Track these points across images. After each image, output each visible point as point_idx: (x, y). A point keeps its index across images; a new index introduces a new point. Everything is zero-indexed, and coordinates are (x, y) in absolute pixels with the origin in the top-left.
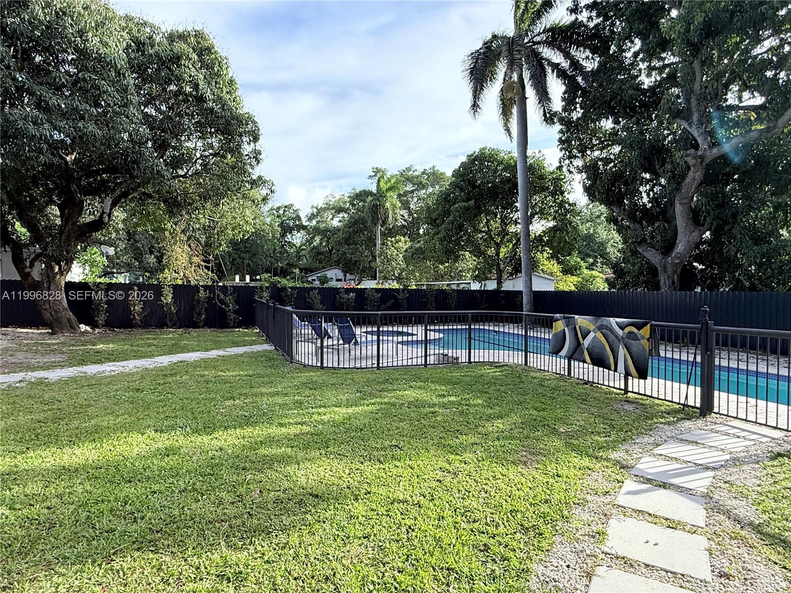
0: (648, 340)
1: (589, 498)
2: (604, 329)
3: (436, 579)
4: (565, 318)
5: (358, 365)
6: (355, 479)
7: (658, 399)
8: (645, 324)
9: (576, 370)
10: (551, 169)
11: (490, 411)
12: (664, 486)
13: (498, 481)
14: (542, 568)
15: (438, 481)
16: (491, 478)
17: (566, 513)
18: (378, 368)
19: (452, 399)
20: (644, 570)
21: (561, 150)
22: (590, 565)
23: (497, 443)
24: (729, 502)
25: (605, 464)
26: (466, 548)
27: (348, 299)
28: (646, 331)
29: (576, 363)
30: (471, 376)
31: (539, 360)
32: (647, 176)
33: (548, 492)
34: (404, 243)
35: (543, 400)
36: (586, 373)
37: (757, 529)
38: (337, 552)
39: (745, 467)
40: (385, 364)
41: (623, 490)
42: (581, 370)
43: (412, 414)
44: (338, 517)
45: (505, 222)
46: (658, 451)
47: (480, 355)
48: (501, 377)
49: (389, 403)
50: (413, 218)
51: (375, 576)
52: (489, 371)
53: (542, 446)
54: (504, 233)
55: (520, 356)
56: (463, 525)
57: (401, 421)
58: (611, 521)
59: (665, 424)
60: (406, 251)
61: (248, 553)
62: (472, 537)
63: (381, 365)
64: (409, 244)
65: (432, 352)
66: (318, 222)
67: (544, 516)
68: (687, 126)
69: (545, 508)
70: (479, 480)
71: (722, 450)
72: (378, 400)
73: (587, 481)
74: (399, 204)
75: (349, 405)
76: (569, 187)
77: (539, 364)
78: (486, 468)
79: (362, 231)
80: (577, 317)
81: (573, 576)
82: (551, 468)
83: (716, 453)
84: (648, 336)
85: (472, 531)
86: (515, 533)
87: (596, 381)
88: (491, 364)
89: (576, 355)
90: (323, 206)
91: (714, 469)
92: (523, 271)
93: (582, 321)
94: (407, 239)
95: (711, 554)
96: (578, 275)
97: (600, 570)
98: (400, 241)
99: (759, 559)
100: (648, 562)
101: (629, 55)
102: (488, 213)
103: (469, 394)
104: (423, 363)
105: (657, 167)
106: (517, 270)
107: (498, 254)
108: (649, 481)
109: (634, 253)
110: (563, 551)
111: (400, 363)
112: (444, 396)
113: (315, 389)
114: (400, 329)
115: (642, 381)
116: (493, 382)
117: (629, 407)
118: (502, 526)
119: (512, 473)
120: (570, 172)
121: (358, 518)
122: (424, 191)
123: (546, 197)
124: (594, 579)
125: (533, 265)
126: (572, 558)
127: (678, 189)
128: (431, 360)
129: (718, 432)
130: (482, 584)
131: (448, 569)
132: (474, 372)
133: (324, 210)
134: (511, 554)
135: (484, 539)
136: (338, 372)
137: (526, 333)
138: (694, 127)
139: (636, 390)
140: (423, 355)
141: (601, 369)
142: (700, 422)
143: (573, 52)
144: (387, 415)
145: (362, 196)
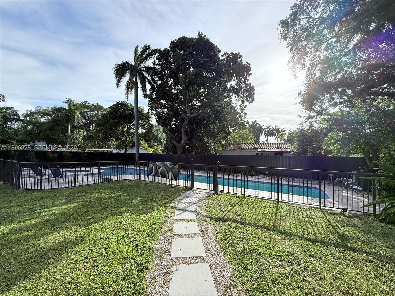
0: (178, 169)
1: (167, 219)
2: (165, 166)
3: (120, 263)
4: (153, 163)
5: (63, 186)
6: (74, 236)
7: (180, 186)
8: (177, 164)
9: (156, 179)
10: (146, 113)
11: (130, 197)
12: (185, 211)
13: (137, 221)
14: (157, 245)
15: (114, 227)
16: (134, 221)
17: (161, 226)
18: (75, 186)
19: (113, 195)
20: (184, 236)
21: (149, 107)
22: (170, 239)
23: (134, 208)
24: (200, 211)
25: (169, 208)
26: (130, 248)
27: (53, 157)
28: (177, 166)
29: (156, 177)
30: (119, 186)
31: (144, 177)
32: (174, 119)
33: (154, 221)
34: (83, 133)
35: (147, 191)
36: (159, 180)
37: (207, 216)
38: (72, 270)
39: (202, 201)
40: (79, 185)
41: (176, 214)
42: (158, 179)
43: (97, 204)
44: (69, 255)
45: (129, 129)
46: (182, 201)
47: (121, 177)
48: (131, 185)
49: (84, 201)
50: (88, 123)
51: (94, 272)
52: (127, 183)
53: (150, 206)
54: (128, 132)
55: (137, 176)
56: (127, 240)
57: (92, 207)
58: (174, 225)
59: (183, 193)
60: (84, 136)
61: (14, 291)
62: (131, 244)
63: (76, 185)
64: (85, 133)
65: (102, 177)
66: (31, 119)
67: (154, 229)
68: (185, 107)
69: (154, 226)
70: (130, 223)
71: (197, 198)
72: (78, 200)
73: (165, 214)
74: (80, 116)
75: (62, 205)
76: (151, 120)
77: (144, 179)
78: (132, 218)
79: (59, 125)
80: (157, 162)
81: (166, 245)
82: (154, 213)
83: (196, 199)
84: (177, 168)
85: (131, 241)
86: (146, 237)
87: (162, 182)
88: (126, 180)
89: (157, 175)
90: (35, 111)
91: (196, 203)
92: (136, 146)
93: (158, 163)
94: (84, 131)
95: (199, 226)
96: (153, 148)
97: (173, 240)
98: (81, 131)
99: (208, 224)
100: (185, 233)
101: (170, 83)
102: (122, 124)
103: (120, 192)
104: (97, 182)
105: (177, 117)
106: (133, 146)
107: (126, 139)
108: (181, 210)
109: (171, 142)
110: (162, 238)
111: (86, 183)
112: (109, 194)
113: (39, 200)
114: (82, 169)
115: (176, 181)
116: (128, 186)
117: (173, 189)
118: (141, 237)
119: (141, 217)
120: (152, 115)
121: (80, 252)
122: (93, 112)
123: (144, 122)
124: (172, 243)
125: (139, 144)
126: (165, 239)
127: (182, 125)
128: (101, 181)
129: (195, 193)
130: (138, 258)
131: (124, 258)
132: (120, 184)
133: (36, 113)
134: (146, 245)
135: (136, 243)
136: (51, 191)
137: (139, 168)
138: (186, 108)
139: (174, 184)
140: (97, 179)
141: (164, 178)
142: (191, 191)
143: (154, 77)
144: (84, 206)
145: (60, 109)
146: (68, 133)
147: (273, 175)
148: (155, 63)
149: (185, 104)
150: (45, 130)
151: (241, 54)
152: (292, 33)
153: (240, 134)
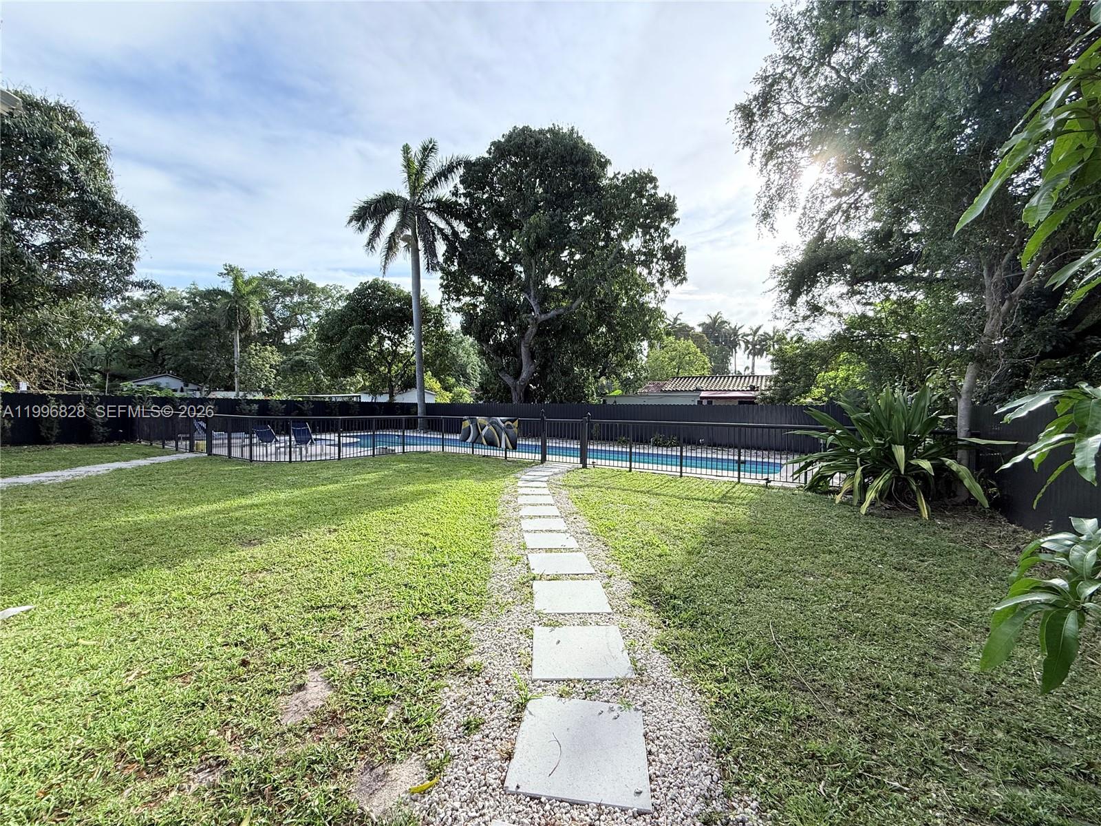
0: (517, 428)
1: (508, 486)
2: (494, 424)
4: (470, 419)
7: (521, 459)
8: (516, 420)
10: (435, 306)
21: (442, 292)
25: (509, 479)
28: (516, 424)
34: (271, 354)
41: (520, 483)
45: (396, 345)
55: (438, 448)
60: (284, 363)
66: (134, 318)
68: (528, 298)
76: (447, 322)
77: (452, 450)
80: (478, 418)
87: (489, 455)
89: (478, 441)
92: (418, 387)
93: (479, 420)
94: (274, 348)
105: (510, 319)
106: (410, 385)
107: (389, 371)
108: (527, 481)
109: (496, 376)
120: (449, 311)
127: (523, 337)
128: (377, 452)
129: (547, 467)
138: (532, 299)
139: (511, 457)
141: (492, 447)
142: (540, 467)
143: (453, 223)
145: (211, 295)
146: (236, 356)
147: (720, 445)
148: (457, 191)
149: (528, 287)
150: (178, 347)
151: (654, 175)
152: (763, 131)
153: (674, 353)
